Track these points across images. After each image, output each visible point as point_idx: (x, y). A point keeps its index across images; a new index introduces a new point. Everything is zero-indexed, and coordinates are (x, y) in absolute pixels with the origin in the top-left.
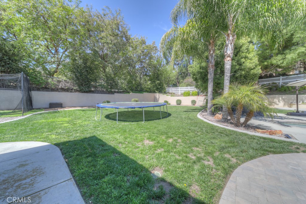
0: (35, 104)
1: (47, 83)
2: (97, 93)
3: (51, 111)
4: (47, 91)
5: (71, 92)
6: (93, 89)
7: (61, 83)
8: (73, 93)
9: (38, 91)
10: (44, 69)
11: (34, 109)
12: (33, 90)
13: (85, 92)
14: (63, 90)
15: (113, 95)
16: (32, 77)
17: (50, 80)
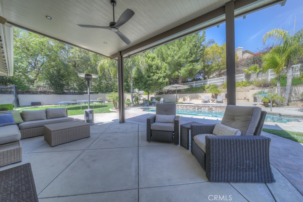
0: (21, 103)
1: (29, 88)
2: (69, 94)
3: (33, 107)
4: (29, 94)
5: (47, 94)
6: (66, 91)
7: (40, 88)
8: (49, 95)
9: (22, 94)
10: (27, 77)
11: (20, 106)
12: (19, 94)
13: (59, 94)
14: (41, 93)
15: (83, 95)
16: (18, 85)
17: (31, 87)
